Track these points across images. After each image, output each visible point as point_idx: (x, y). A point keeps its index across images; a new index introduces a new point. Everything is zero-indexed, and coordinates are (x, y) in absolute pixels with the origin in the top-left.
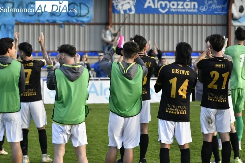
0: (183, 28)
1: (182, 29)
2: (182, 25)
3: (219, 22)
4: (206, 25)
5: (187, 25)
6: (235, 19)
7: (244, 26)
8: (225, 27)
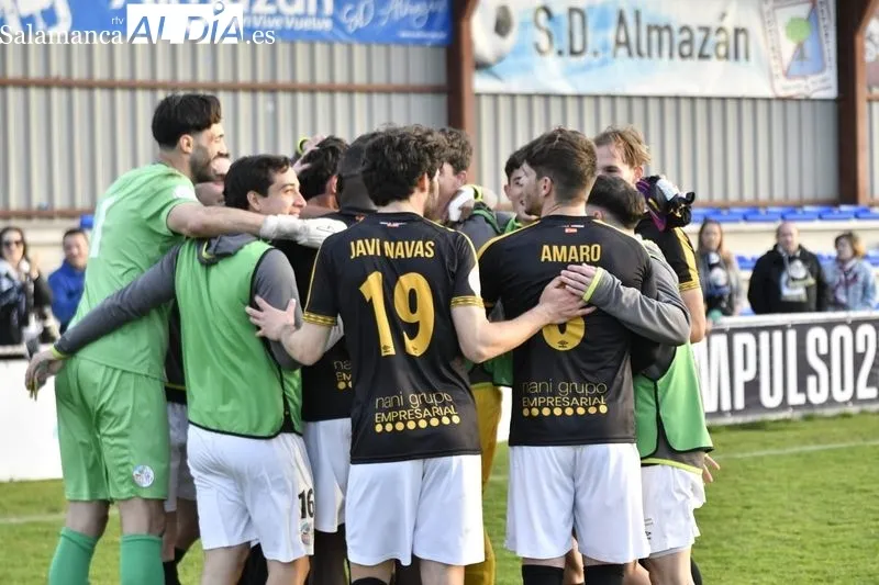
0: (275, 102)
1: (270, 107)
2: (272, 89)
3: (418, 77)
4: (369, 91)
5: (292, 89)
6: (482, 66)
7: (513, 96)
8: (442, 100)
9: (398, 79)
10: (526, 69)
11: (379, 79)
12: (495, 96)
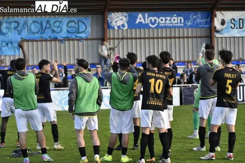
0: (171, 40)
2: (170, 38)
4: (192, 37)
5: (175, 38)
6: (218, 32)
7: (226, 37)
8: (209, 39)
9: (199, 35)
10: (228, 32)
11: (194, 35)
12: (222, 37)
